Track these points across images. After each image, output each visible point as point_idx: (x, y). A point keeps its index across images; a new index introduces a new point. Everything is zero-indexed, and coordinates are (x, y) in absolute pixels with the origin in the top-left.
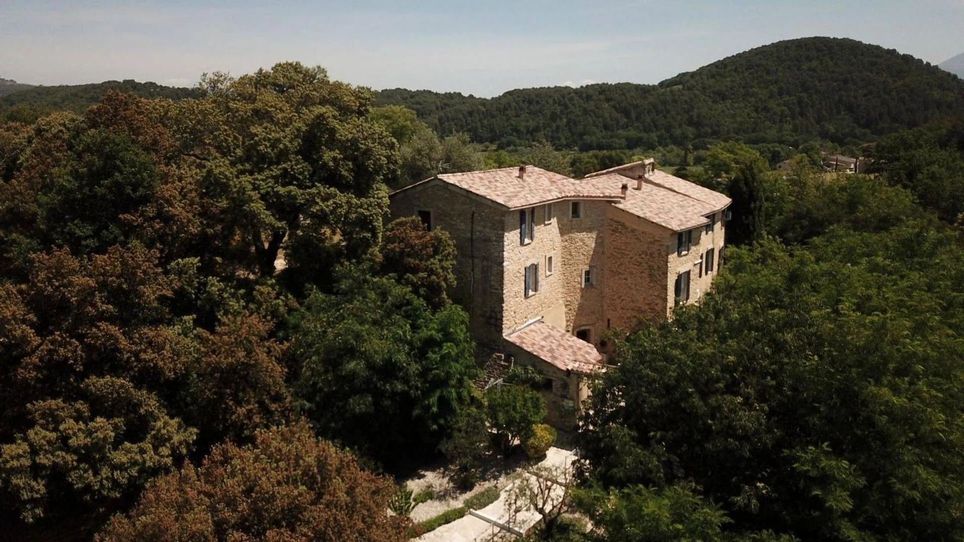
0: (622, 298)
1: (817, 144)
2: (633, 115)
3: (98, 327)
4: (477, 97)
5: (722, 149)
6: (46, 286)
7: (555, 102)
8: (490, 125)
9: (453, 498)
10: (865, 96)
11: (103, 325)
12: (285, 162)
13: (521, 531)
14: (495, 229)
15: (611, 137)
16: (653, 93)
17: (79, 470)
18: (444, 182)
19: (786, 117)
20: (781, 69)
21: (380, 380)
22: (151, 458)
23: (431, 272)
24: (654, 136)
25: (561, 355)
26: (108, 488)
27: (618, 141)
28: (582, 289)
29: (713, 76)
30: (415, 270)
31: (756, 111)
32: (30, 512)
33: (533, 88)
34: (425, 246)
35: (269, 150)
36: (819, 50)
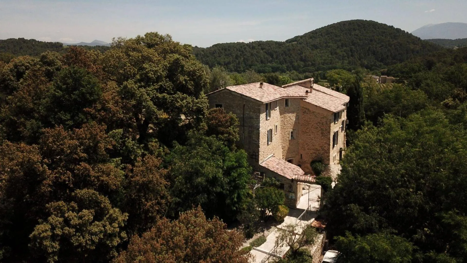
0: (308, 144)
1: (360, 69)
2: (275, 56)
3: (80, 165)
4: (199, 47)
5: (334, 73)
6: (53, 145)
7: (237, 50)
8: (206, 61)
9: (244, 242)
10: (380, 47)
11: (82, 164)
12: (161, 82)
13: (281, 256)
14: (256, 113)
15: (264, 67)
16: (283, 45)
17: (76, 236)
18: (230, 90)
19: (345, 57)
20: (342, 34)
21: (210, 186)
22: (109, 229)
23: (230, 134)
24: (285, 66)
25: (287, 172)
26: (90, 245)
27: (267, 69)
28: (289, 140)
29: (311, 38)
30: (222, 133)
31: (331, 54)
32: (52, 259)
33: (227, 43)
34: (227, 122)
35: (153, 76)
36: (359, 26)
